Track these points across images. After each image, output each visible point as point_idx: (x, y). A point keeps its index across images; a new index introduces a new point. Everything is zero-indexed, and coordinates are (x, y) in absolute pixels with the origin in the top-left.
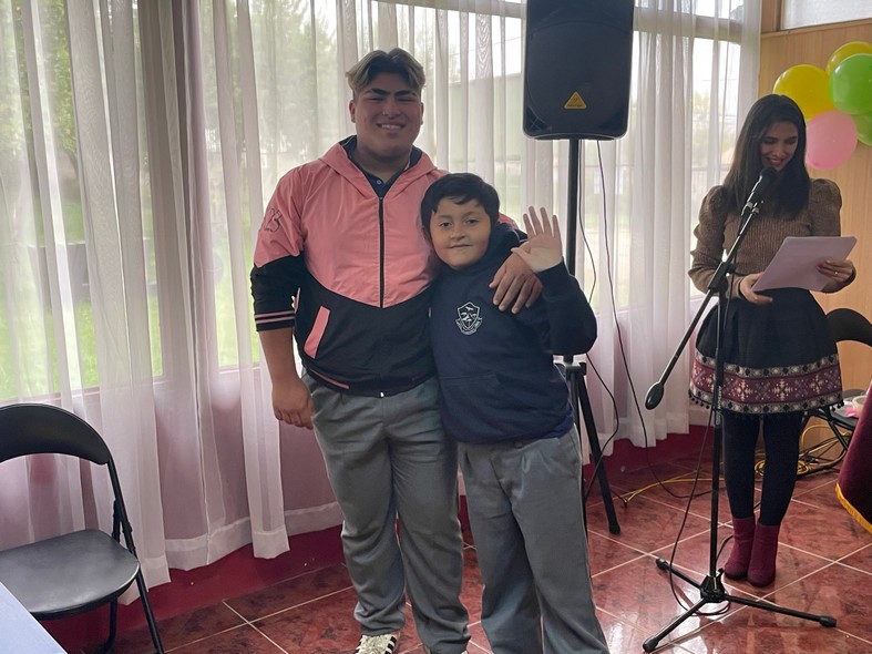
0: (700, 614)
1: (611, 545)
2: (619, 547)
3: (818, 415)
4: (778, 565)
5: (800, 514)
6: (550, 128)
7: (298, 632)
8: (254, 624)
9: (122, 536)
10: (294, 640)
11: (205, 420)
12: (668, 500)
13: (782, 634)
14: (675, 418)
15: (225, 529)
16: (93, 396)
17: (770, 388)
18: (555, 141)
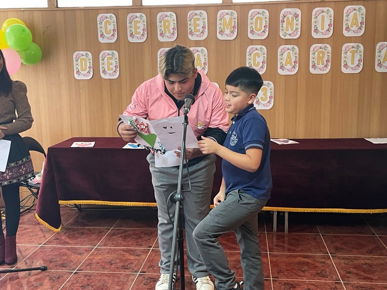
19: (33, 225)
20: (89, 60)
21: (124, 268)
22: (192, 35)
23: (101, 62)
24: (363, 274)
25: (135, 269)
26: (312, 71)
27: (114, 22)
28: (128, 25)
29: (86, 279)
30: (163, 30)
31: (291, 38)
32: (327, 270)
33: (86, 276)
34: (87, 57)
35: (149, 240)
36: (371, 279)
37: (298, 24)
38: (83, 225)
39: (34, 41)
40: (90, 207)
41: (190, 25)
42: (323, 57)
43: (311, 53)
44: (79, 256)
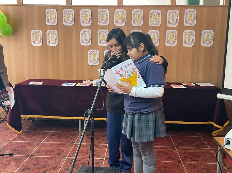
19: (5, 129)
20: (40, 35)
21: (59, 154)
22: (100, 23)
23: (47, 36)
24: (193, 158)
25: (65, 155)
26: (167, 45)
27: (55, 14)
28: (63, 15)
29: (36, 160)
30: (83, 19)
31: (156, 26)
32: (174, 156)
33: (36, 159)
34: (39, 33)
35: (74, 138)
36: (198, 161)
37: (159, 18)
38: (35, 129)
39: (8, 23)
40: (39, 119)
41: (99, 17)
42: (173, 37)
43: (166, 35)
44: (32, 148)
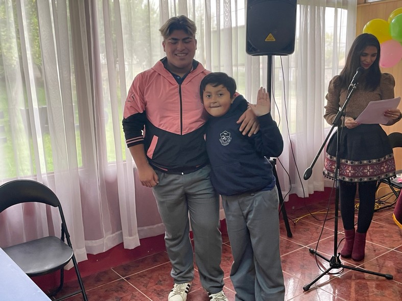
0: (330, 274)
1: (288, 242)
2: (291, 244)
3: (384, 182)
4: (366, 251)
5: (376, 228)
6: (259, 51)
7: (145, 282)
8: (126, 278)
9: (65, 239)
10: (144, 286)
11: (102, 186)
12: (315, 222)
13: (368, 283)
14: (318, 184)
15: (111, 236)
16: (51, 176)
17: (362, 170)
18: (261, 57)
